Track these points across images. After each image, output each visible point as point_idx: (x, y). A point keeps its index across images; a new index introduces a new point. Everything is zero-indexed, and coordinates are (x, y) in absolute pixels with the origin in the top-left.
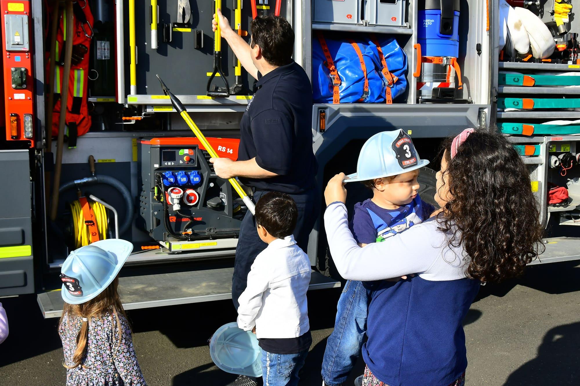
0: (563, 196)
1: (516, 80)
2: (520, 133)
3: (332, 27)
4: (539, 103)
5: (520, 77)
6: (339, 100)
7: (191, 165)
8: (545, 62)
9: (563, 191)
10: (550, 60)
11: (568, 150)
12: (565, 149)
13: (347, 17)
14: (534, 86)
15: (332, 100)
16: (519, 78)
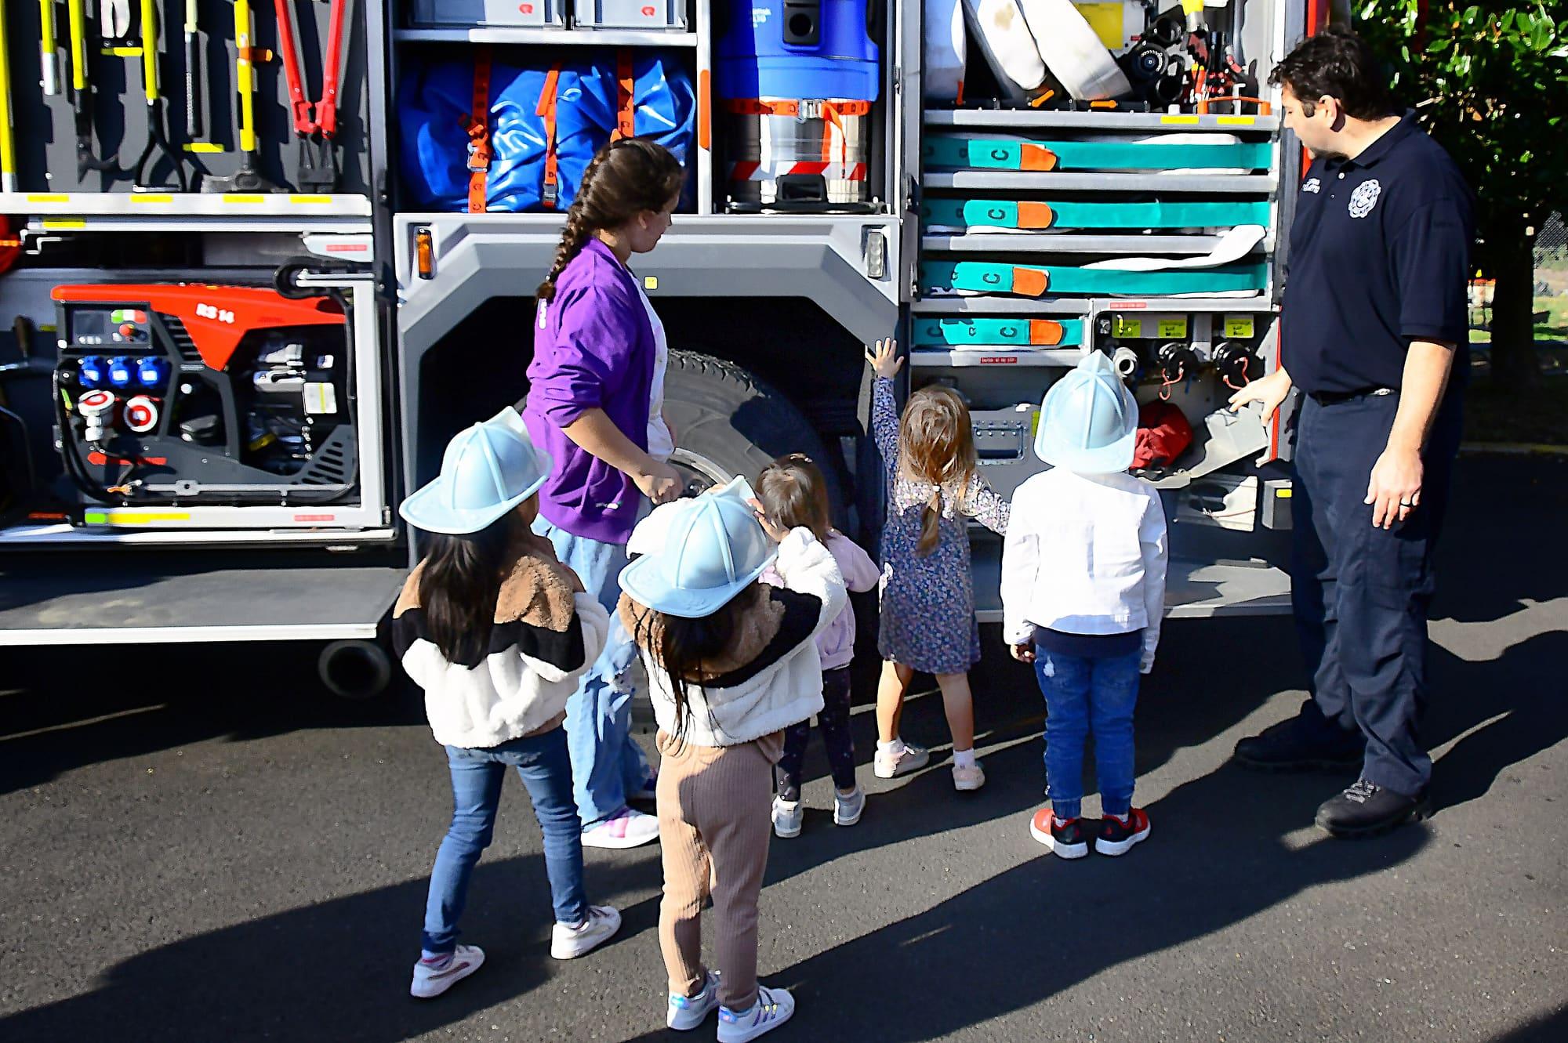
0: (1145, 453)
1: (999, 155)
2: (1007, 290)
3: (475, 36)
4: (1073, 214)
5: (1011, 148)
6: (483, 205)
7: (138, 343)
8: (1095, 109)
9: (1145, 440)
10: (1112, 104)
11: (1180, 335)
12: (1172, 332)
13: (519, 11)
14: (1056, 169)
15: (466, 205)
16: (1007, 150)
